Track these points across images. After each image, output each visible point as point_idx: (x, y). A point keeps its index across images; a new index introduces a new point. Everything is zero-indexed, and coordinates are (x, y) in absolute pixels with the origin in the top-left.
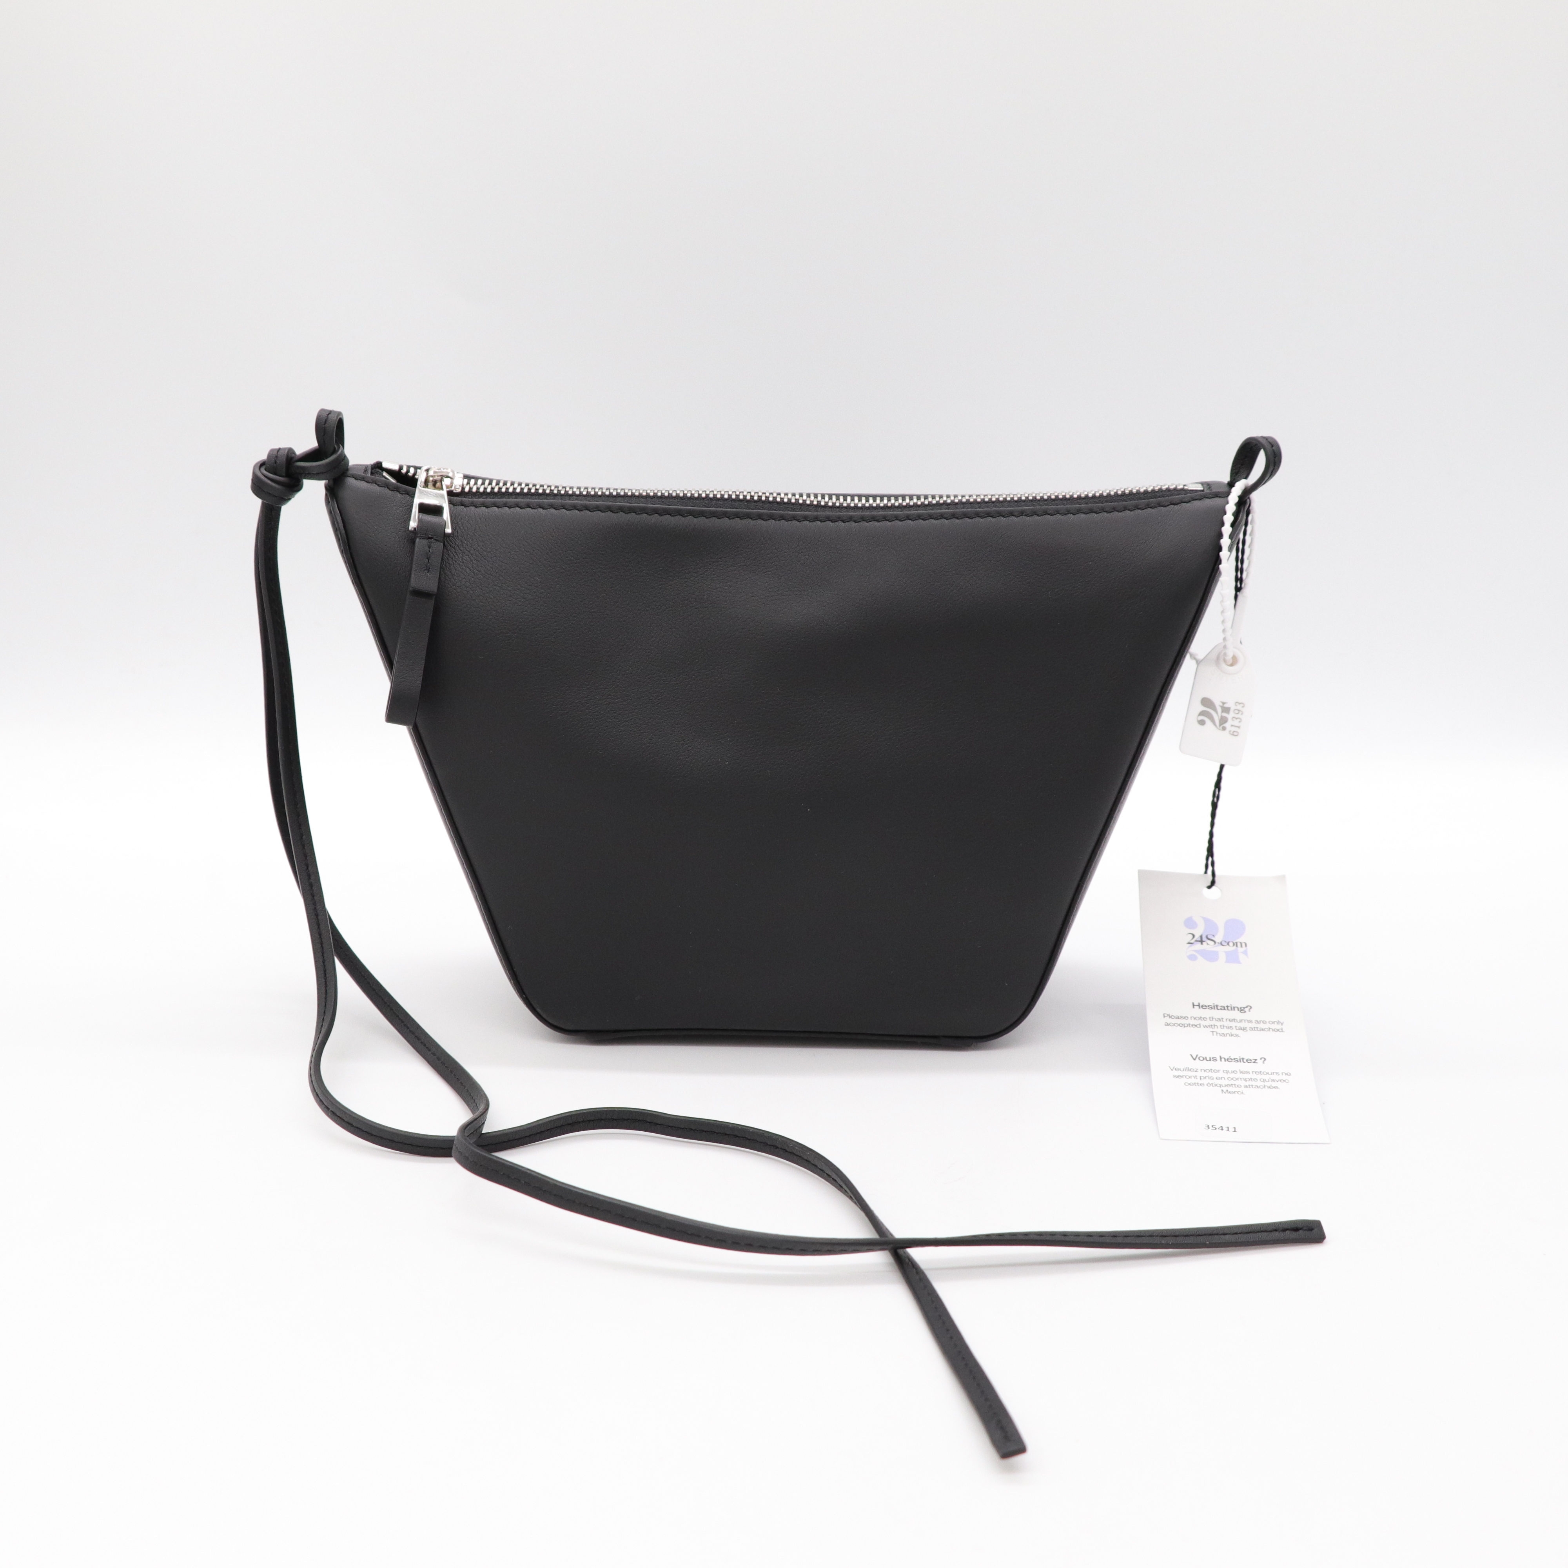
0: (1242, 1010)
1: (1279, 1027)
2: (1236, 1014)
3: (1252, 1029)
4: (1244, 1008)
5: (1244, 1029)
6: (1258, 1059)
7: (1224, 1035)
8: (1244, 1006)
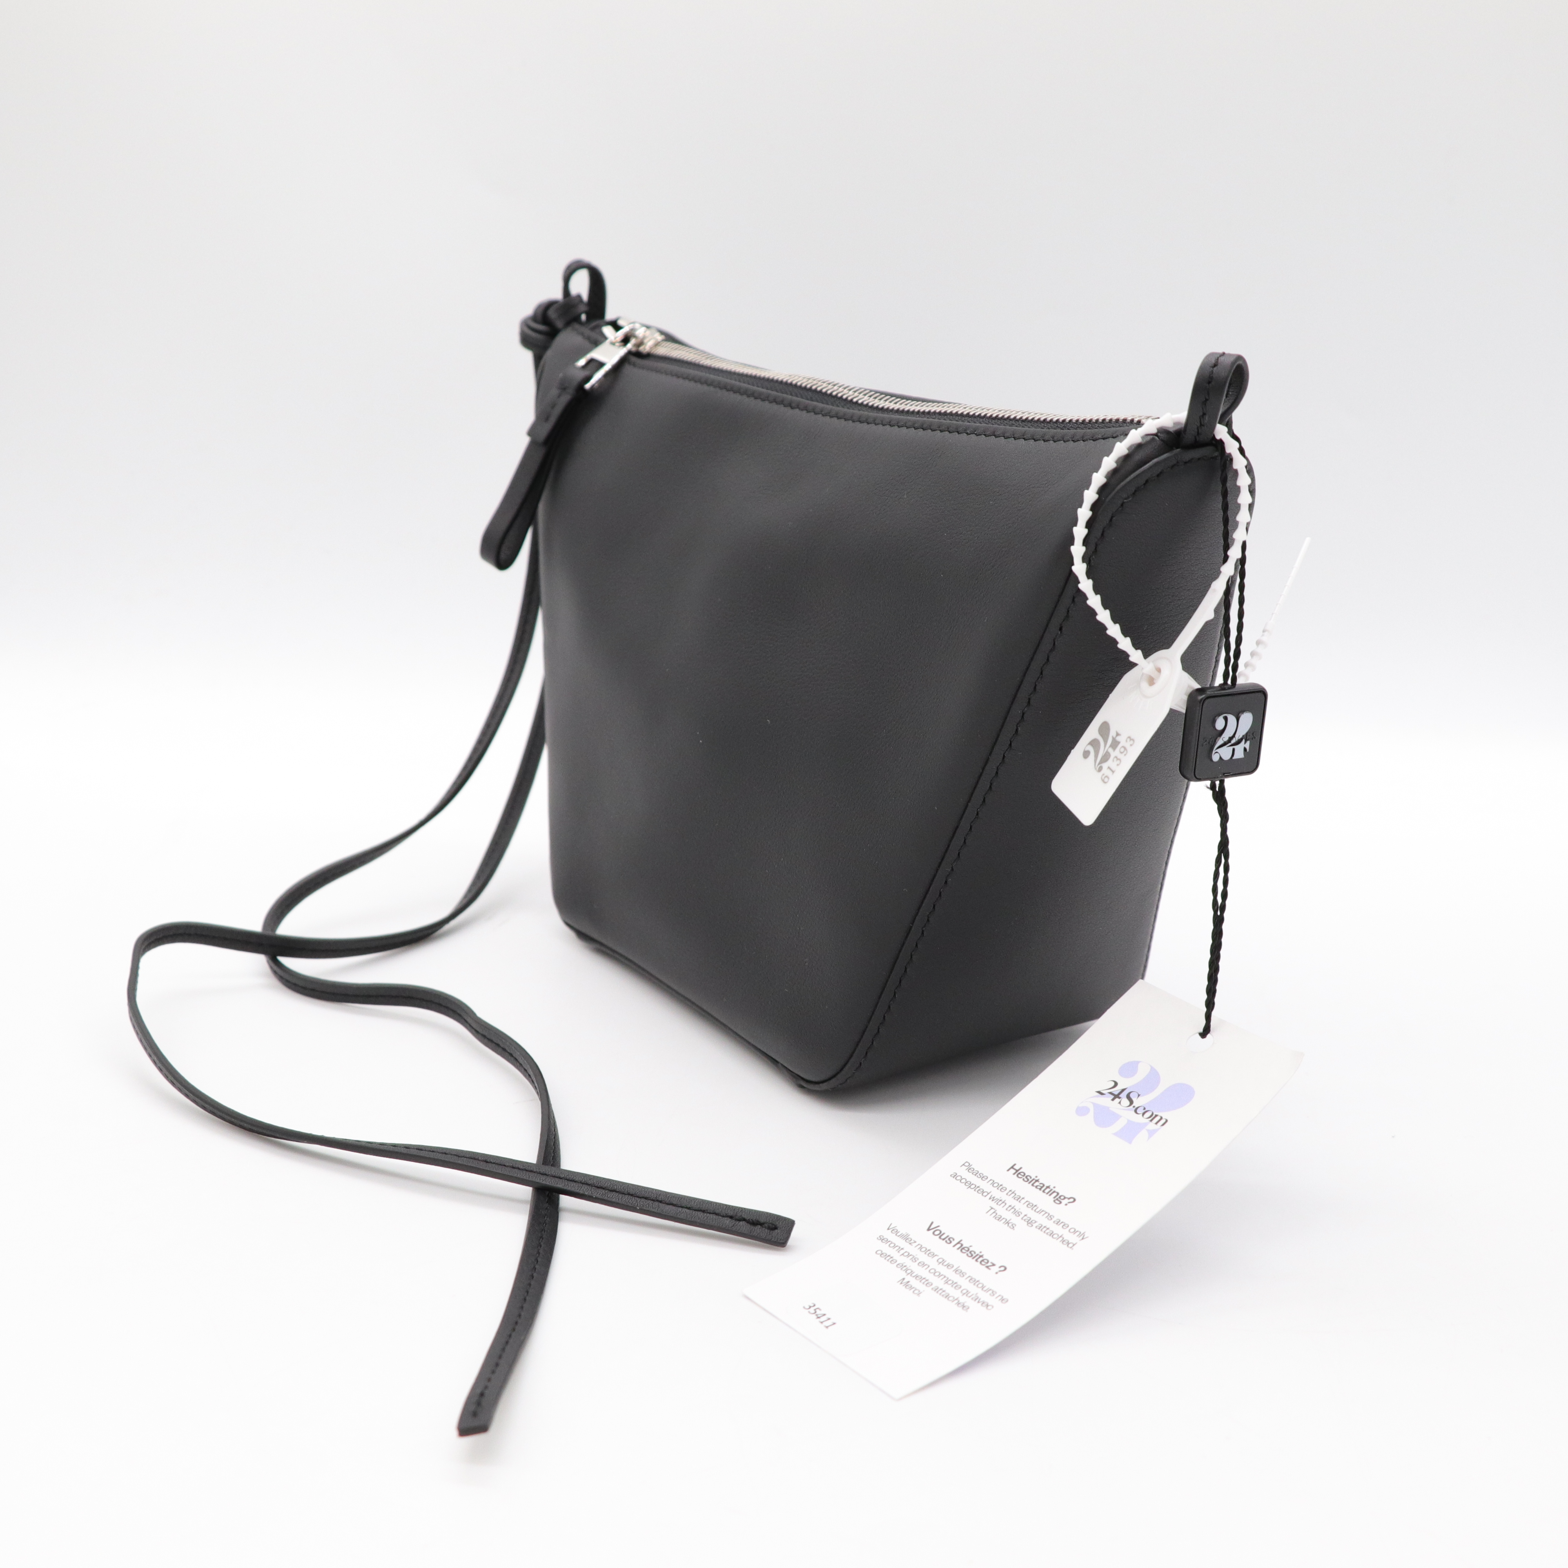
0: (1059, 1199)
1: (1072, 1238)
2: (1045, 1201)
3: (1040, 1227)
4: (1065, 1198)
5: (1030, 1222)
6: (998, 1265)
7: (1000, 1219)
8: (1066, 1196)
